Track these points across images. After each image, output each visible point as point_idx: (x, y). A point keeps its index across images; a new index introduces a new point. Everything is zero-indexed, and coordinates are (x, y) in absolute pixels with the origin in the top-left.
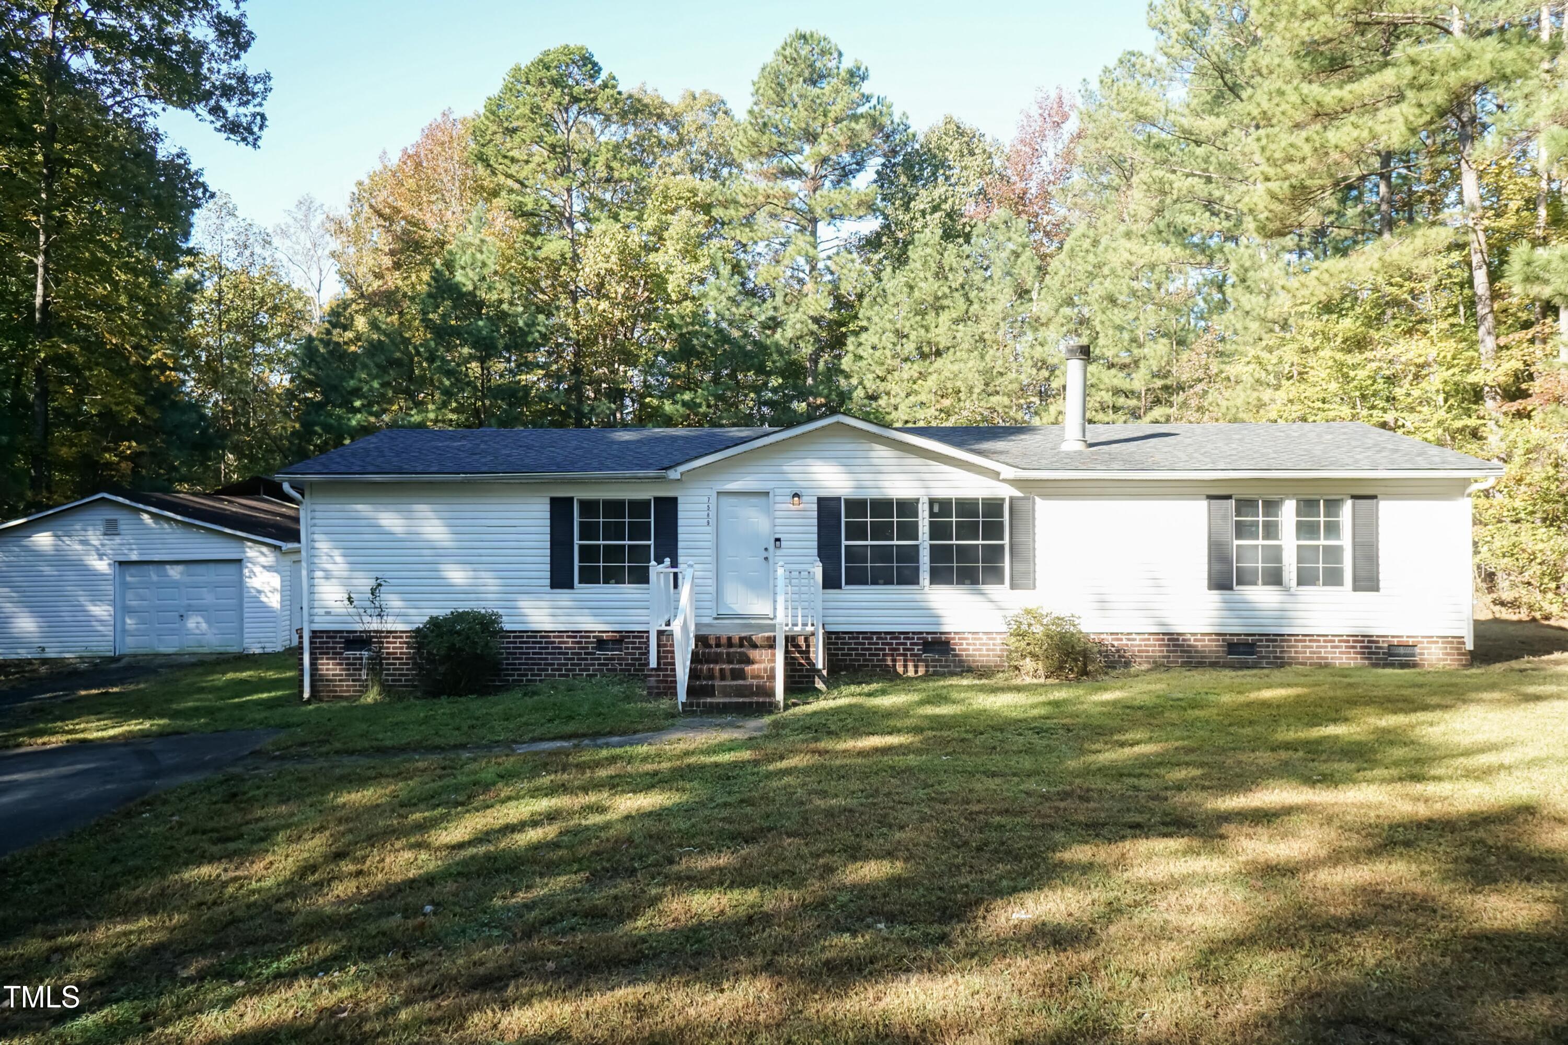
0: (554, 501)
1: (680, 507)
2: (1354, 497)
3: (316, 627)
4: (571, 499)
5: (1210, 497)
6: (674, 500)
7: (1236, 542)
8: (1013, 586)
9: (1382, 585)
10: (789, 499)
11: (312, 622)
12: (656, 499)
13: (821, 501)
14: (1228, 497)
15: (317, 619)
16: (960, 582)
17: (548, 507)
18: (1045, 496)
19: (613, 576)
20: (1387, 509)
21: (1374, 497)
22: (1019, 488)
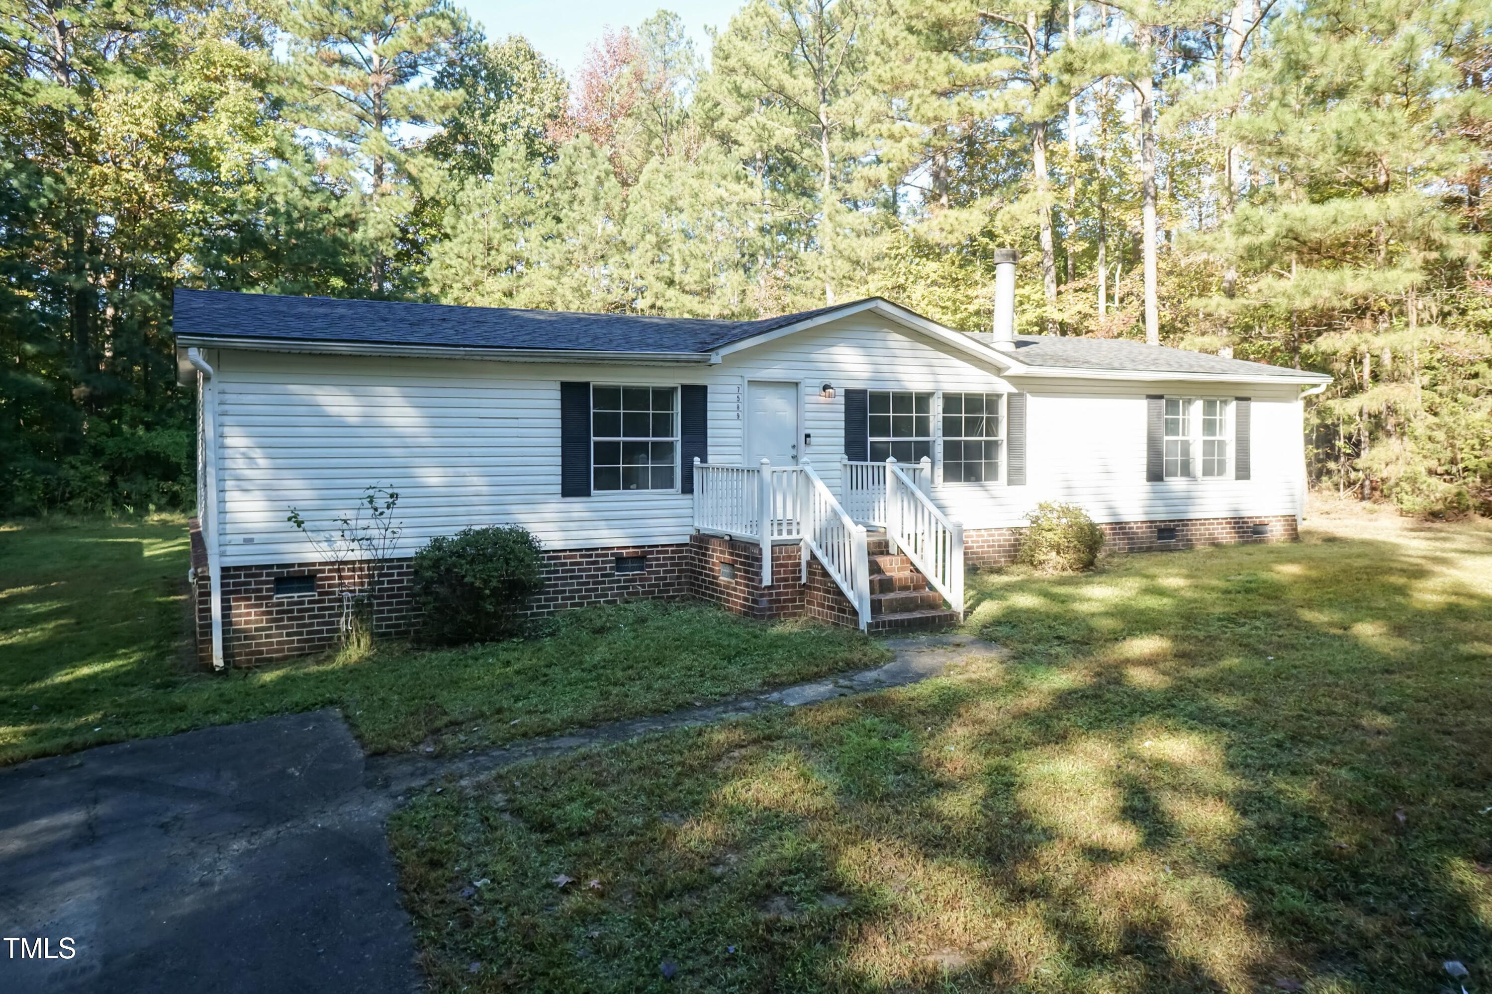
0: (567, 389)
1: (710, 397)
2: (1238, 399)
3: (230, 562)
4: (587, 384)
5: (1150, 397)
6: (703, 389)
7: (1166, 438)
8: (1010, 482)
9: (1252, 473)
10: (818, 390)
11: (223, 554)
12: (684, 387)
13: (849, 393)
14: (1161, 397)
15: (230, 550)
16: (967, 479)
17: (558, 395)
18: (1034, 393)
19: (632, 480)
20: (1256, 408)
21: (1248, 399)
22: (1014, 385)
